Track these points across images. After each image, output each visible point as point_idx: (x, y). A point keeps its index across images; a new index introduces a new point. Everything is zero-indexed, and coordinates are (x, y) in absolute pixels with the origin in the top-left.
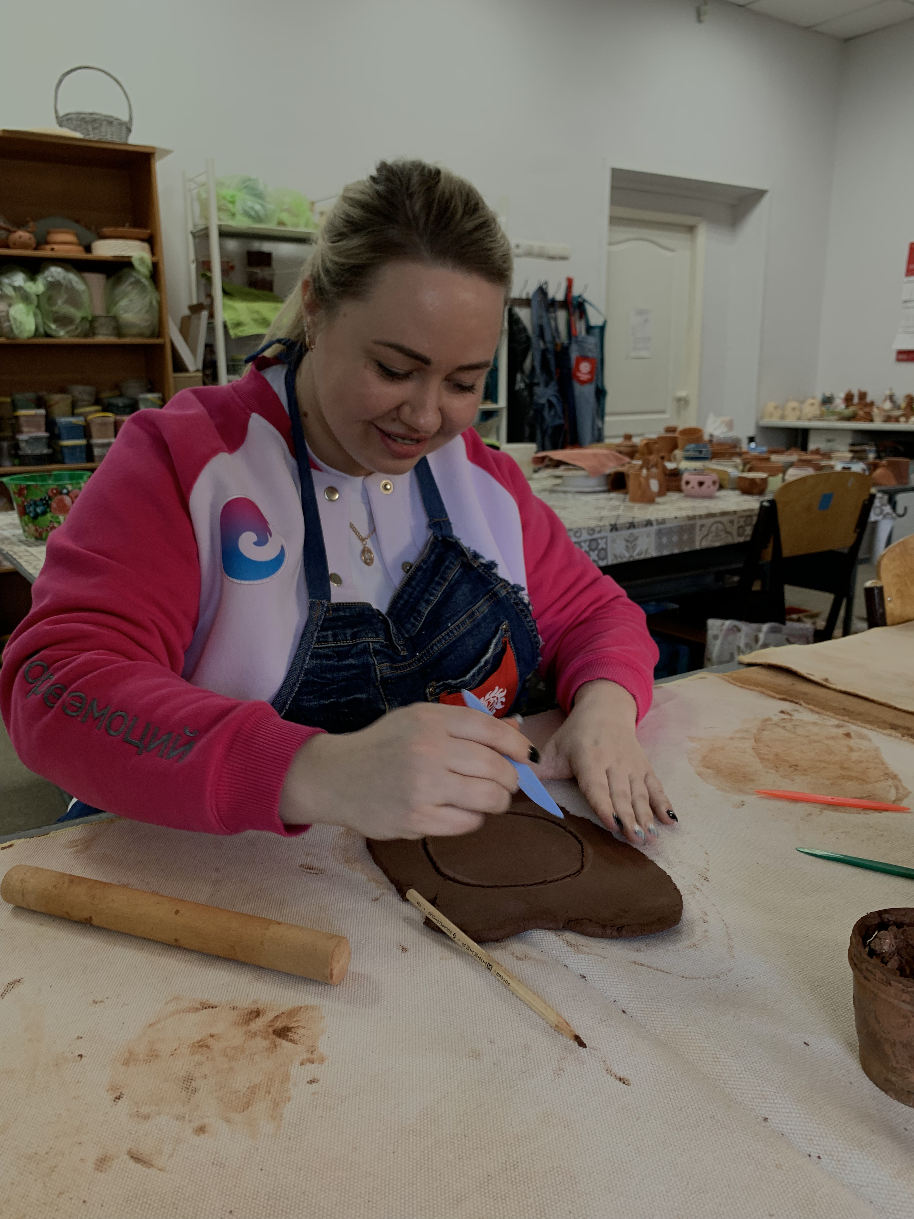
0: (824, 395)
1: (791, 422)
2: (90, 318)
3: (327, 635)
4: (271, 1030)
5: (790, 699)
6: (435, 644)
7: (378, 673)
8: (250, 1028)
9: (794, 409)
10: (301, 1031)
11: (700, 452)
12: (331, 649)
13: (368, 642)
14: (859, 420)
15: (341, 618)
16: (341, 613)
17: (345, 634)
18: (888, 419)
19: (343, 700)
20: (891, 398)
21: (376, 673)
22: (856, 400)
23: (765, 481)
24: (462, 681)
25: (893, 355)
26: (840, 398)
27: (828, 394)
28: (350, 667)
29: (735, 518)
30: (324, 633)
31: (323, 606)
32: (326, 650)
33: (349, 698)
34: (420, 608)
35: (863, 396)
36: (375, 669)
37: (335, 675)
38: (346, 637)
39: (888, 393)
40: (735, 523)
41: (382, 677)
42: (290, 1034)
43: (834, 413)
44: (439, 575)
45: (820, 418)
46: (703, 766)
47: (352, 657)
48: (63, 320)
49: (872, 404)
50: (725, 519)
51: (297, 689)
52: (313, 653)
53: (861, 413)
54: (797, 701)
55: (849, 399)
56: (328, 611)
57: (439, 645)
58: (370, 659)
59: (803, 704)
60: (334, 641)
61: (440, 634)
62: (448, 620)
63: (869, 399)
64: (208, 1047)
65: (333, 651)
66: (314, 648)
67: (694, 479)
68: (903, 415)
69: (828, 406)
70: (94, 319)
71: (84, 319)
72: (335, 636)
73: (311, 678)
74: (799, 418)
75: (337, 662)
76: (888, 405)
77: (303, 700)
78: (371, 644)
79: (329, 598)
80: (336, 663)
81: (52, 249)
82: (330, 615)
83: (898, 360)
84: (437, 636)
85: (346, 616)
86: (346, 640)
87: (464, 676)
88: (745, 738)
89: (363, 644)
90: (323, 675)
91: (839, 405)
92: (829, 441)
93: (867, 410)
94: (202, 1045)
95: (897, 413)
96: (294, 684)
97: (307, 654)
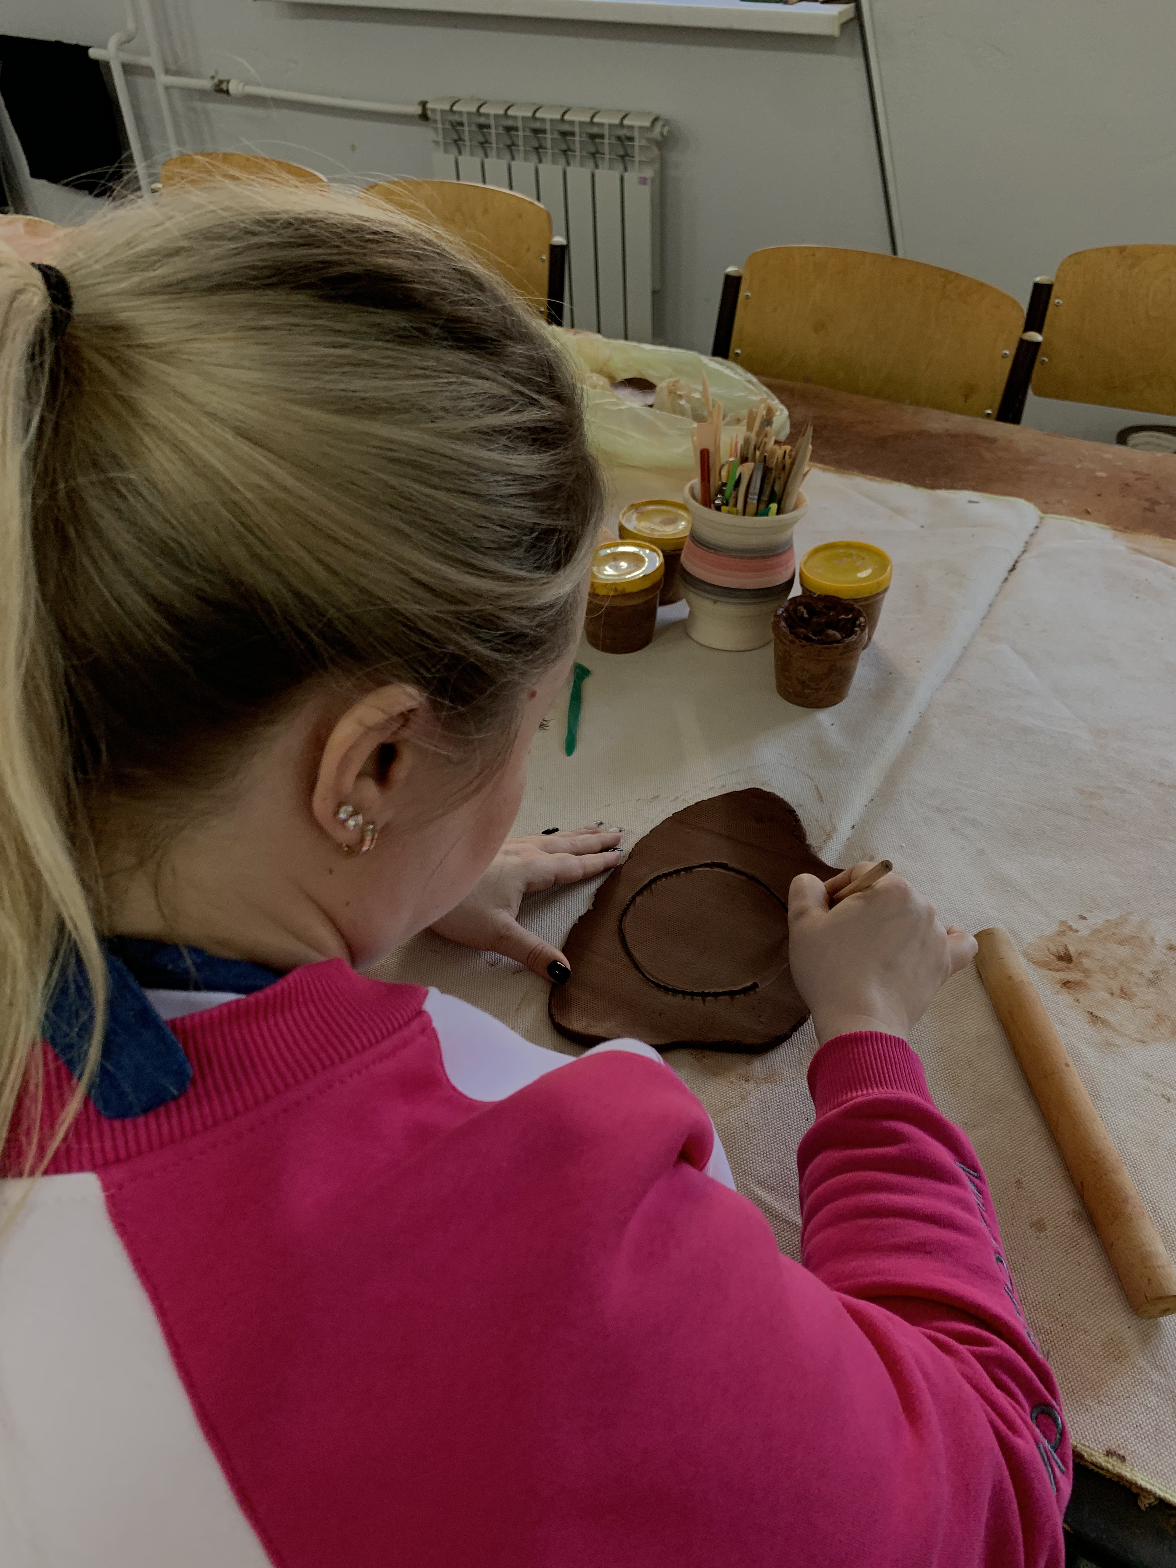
4: (1071, 965)
8: (1082, 978)
10: (1053, 949)
42: (1062, 954)
64: (1122, 989)
94: (1125, 994)
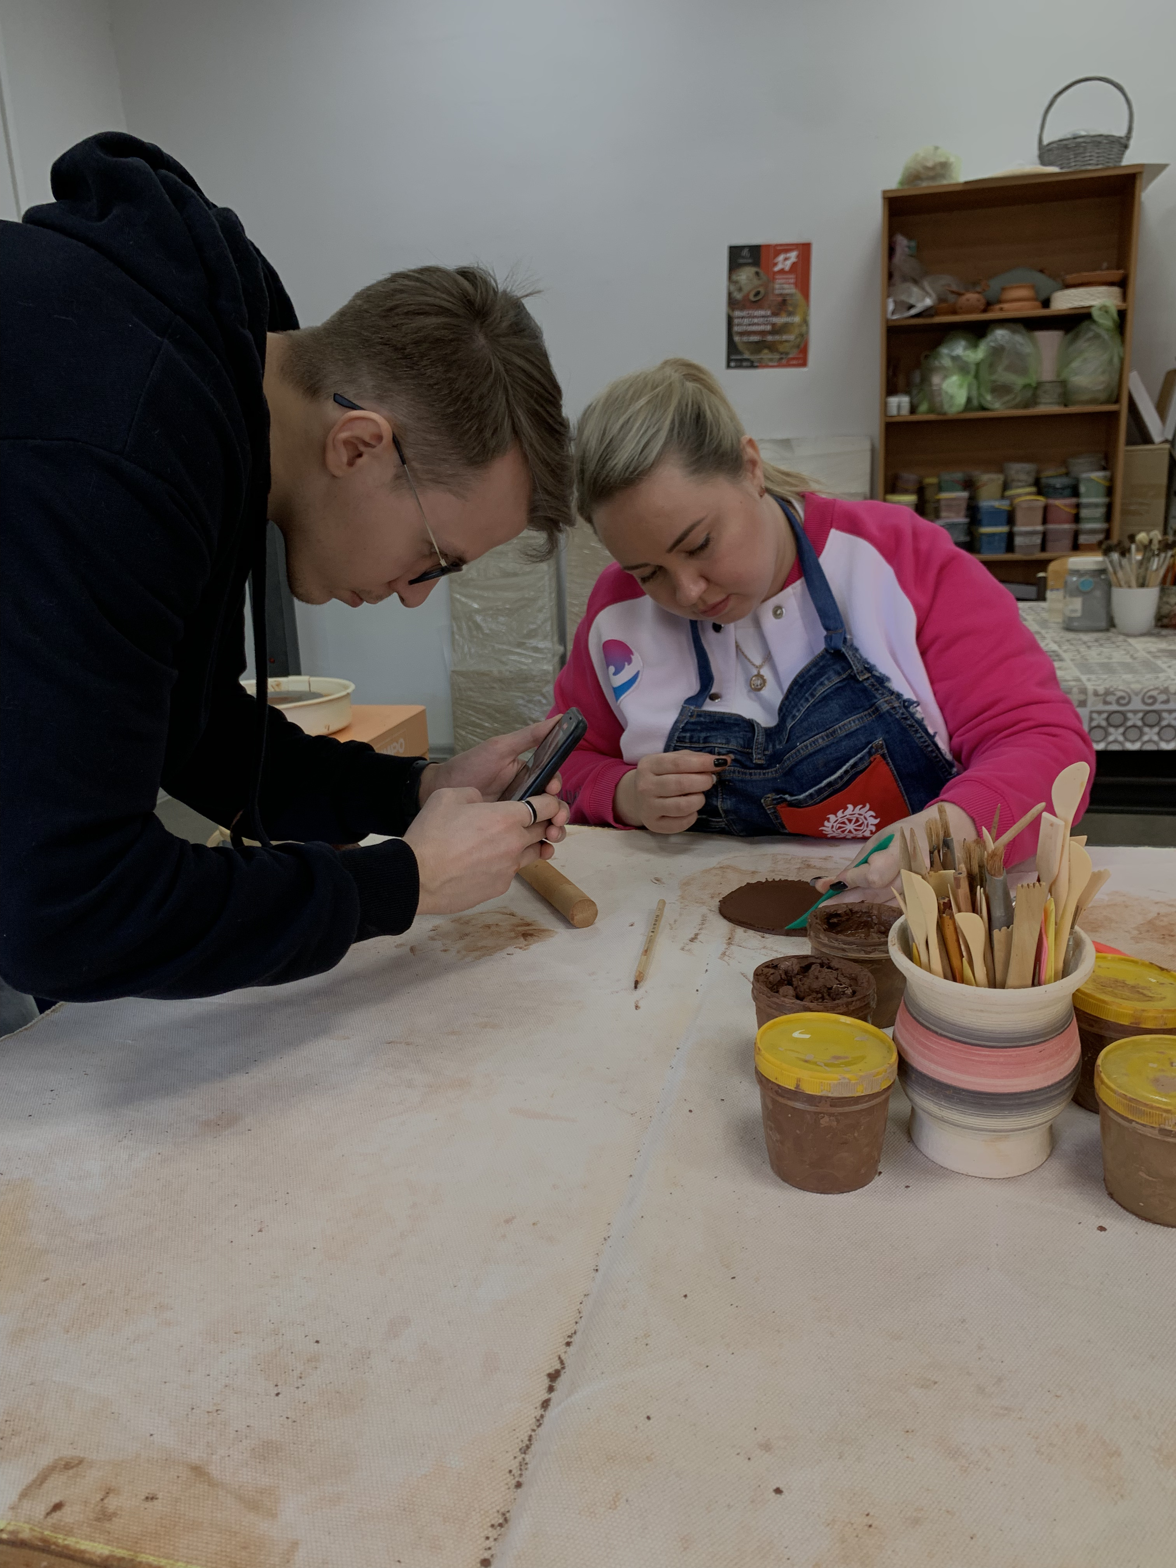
2: (1034, 385)
13: (715, 747)
16: (702, 719)
17: (699, 737)
30: (684, 734)
34: (787, 723)
38: (699, 740)
48: (1000, 390)
66: (676, 745)
70: (1039, 384)
71: (1026, 386)
72: (691, 738)
78: (717, 749)
81: (1001, 309)
82: (693, 720)
85: (705, 722)
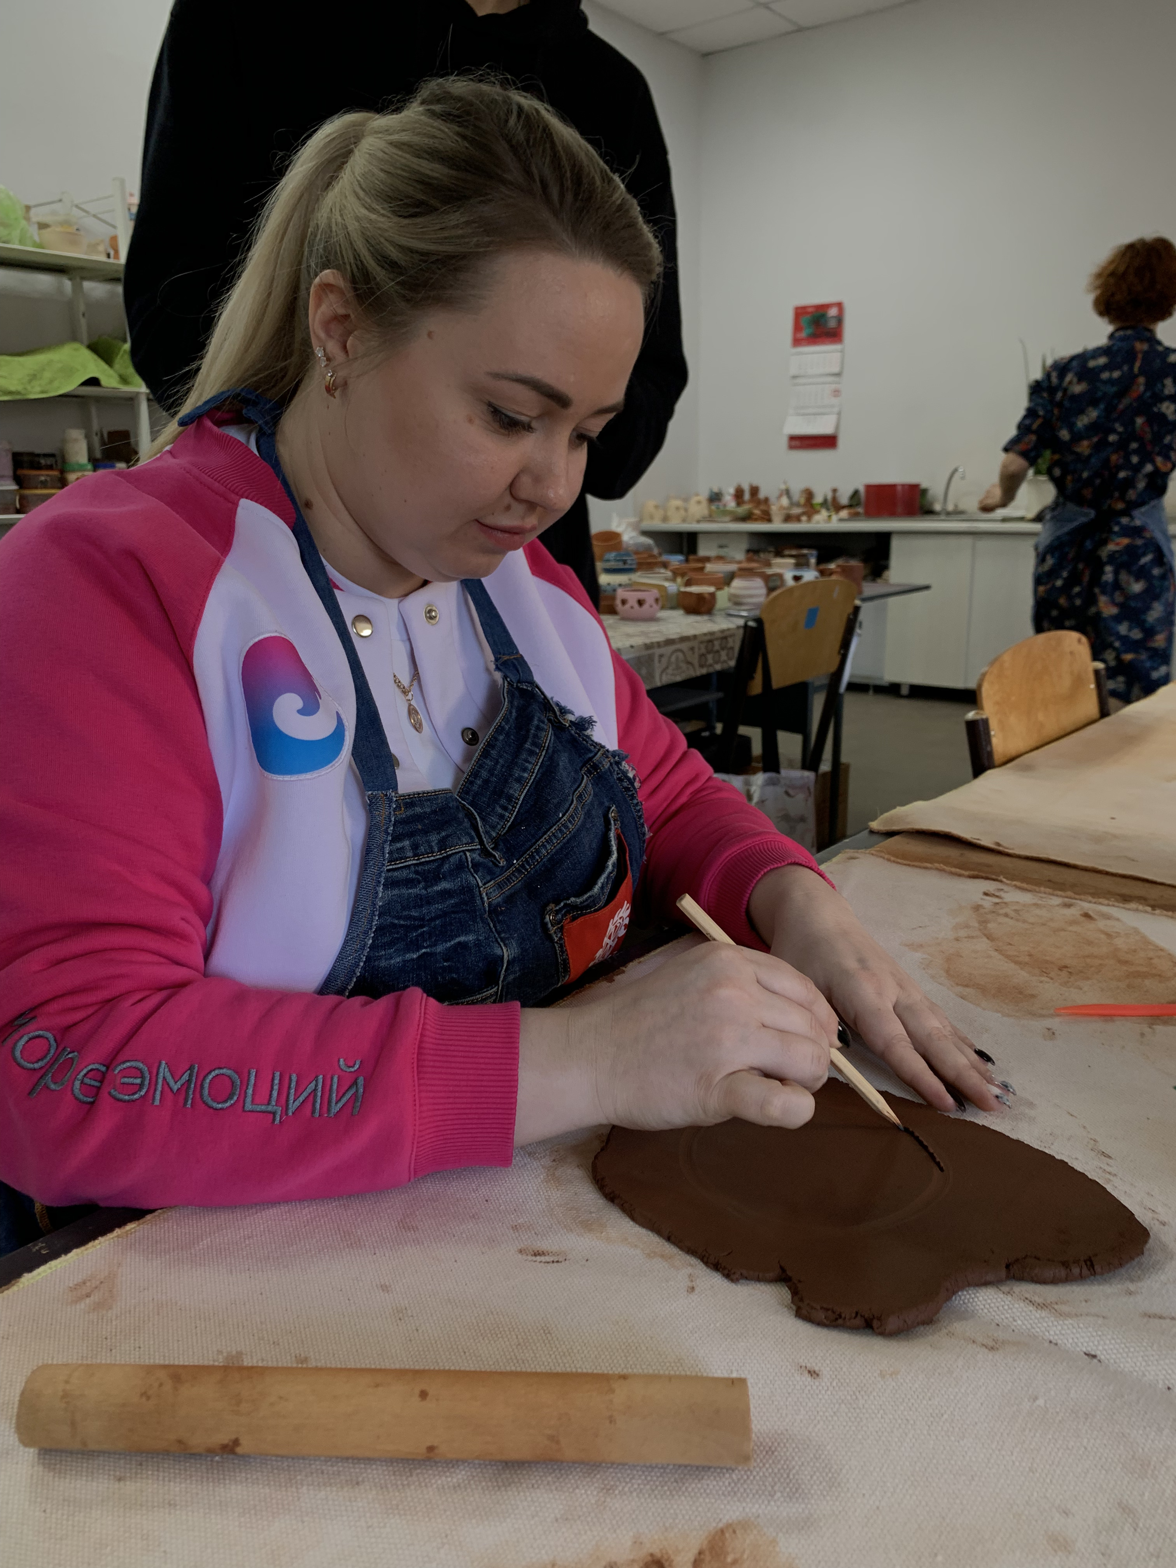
0: (711, 491)
1: (676, 524)
3: (403, 848)
5: (984, 875)
6: (544, 846)
7: (486, 899)
9: (678, 508)
11: (625, 562)
12: (413, 869)
13: (463, 851)
14: (756, 520)
15: (418, 818)
16: (418, 810)
17: (428, 842)
18: (788, 518)
19: (440, 948)
20: (787, 492)
21: (482, 898)
22: (747, 496)
23: (713, 595)
24: (590, 897)
25: (784, 442)
26: (729, 494)
27: (716, 490)
28: (446, 894)
29: (695, 644)
30: (399, 845)
31: (391, 800)
32: (405, 873)
33: (449, 945)
34: (511, 792)
35: (754, 491)
36: (481, 895)
37: (425, 911)
38: (431, 847)
39: (783, 487)
40: (696, 650)
41: (490, 904)
43: (725, 513)
44: (530, 740)
45: (710, 518)
46: (957, 984)
47: (445, 878)
49: (766, 500)
50: (684, 646)
51: (371, 941)
52: (386, 879)
53: (757, 512)
54: (994, 877)
55: (739, 495)
56: (398, 807)
57: (548, 847)
58: (471, 878)
59: (1004, 880)
60: (415, 856)
61: (548, 830)
62: (558, 806)
63: (762, 495)
65: (416, 872)
66: (389, 871)
67: (633, 597)
68: (804, 513)
69: (716, 503)
72: (415, 847)
73: (389, 920)
74: (684, 520)
75: (425, 888)
76: (785, 501)
77: (380, 958)
78: (468, 854)
79: (395, 788)
80: (424, 892)
82: (403, 814)
83: (791, 447)
84: (545, 833)
85: (425, 813)
86: (432, 852)
87: (590, 887)
88: (973, 937)
89: (458, 856)
90: (406, 913)
91: (730, 502)
92: (721, 547)
93: (763, 507)
95: (796, 511)
96: (366, 933)
97: (379, 882)
